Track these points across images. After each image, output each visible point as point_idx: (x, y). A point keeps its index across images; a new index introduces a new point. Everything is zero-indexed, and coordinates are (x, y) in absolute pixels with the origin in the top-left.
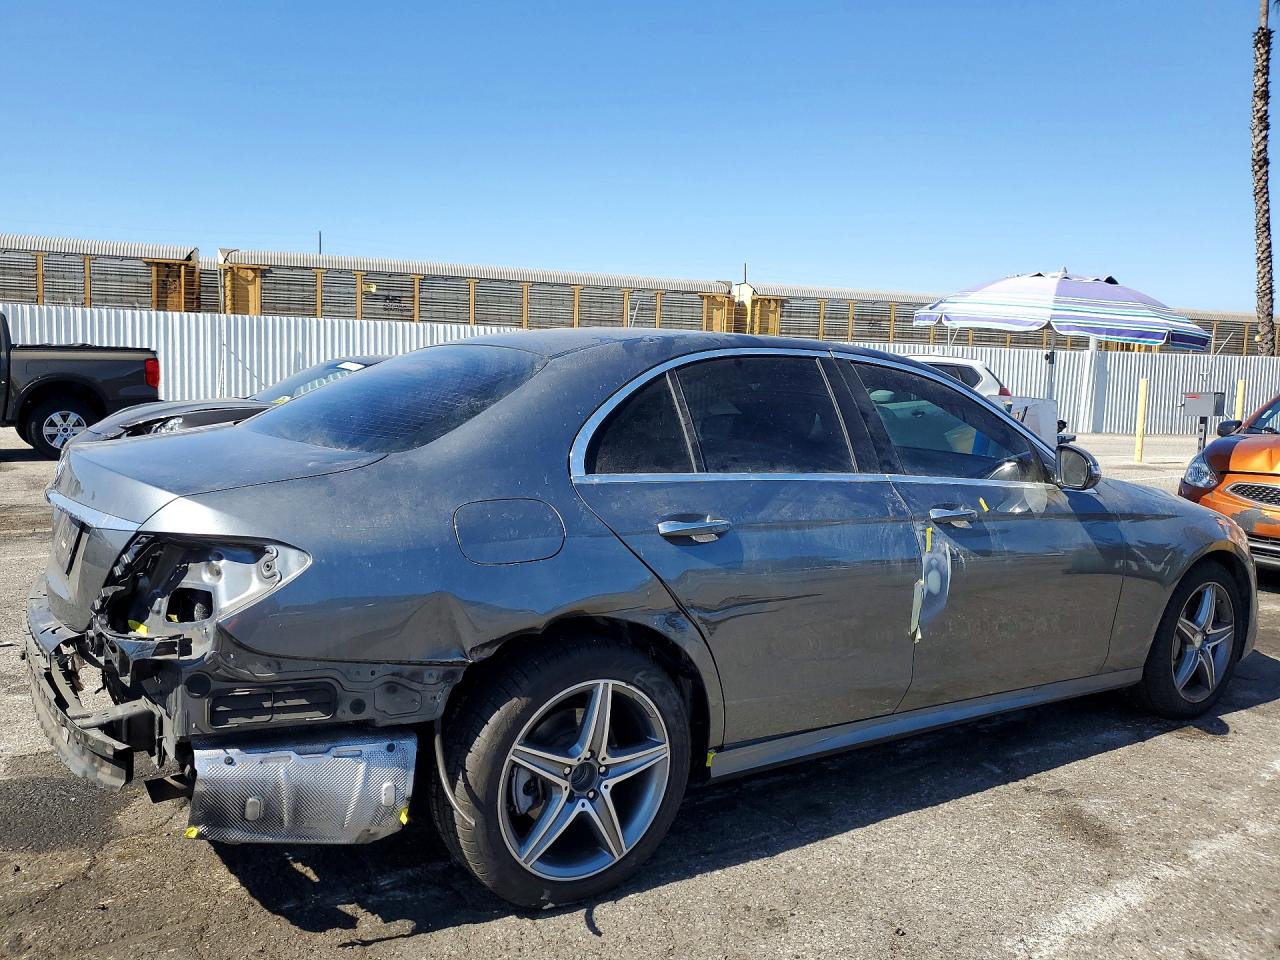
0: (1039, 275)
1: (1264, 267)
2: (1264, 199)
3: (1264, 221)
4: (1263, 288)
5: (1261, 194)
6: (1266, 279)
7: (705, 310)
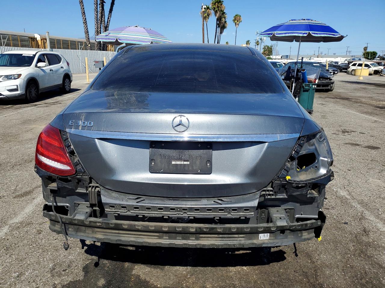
0: (136, 27)
1: (85, 25)
2: (82, 5)
3: (83, 11)
4: (86, 31)
5: (81, 3)
6: (86, 28)
7: (30, 41)
